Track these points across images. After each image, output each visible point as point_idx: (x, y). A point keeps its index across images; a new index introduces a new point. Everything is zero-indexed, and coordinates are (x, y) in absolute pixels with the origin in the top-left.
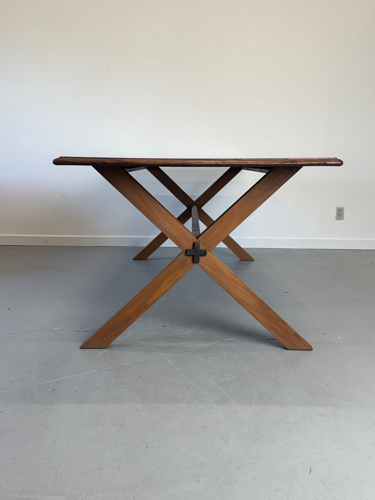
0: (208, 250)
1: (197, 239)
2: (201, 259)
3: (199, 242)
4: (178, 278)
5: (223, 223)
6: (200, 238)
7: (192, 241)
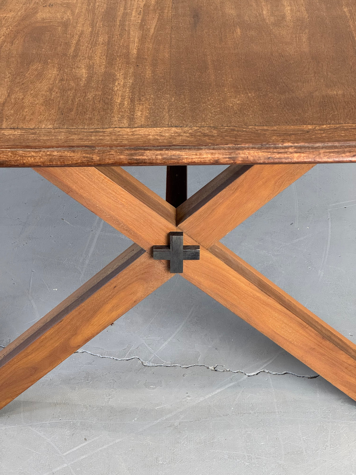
0: (204, 247)
1: (177, 225)
2: (187, 264)
3: (181, 234)
4: (134, 299)
5: (237, 194)
6: (183, 225)
7: (165, 229)
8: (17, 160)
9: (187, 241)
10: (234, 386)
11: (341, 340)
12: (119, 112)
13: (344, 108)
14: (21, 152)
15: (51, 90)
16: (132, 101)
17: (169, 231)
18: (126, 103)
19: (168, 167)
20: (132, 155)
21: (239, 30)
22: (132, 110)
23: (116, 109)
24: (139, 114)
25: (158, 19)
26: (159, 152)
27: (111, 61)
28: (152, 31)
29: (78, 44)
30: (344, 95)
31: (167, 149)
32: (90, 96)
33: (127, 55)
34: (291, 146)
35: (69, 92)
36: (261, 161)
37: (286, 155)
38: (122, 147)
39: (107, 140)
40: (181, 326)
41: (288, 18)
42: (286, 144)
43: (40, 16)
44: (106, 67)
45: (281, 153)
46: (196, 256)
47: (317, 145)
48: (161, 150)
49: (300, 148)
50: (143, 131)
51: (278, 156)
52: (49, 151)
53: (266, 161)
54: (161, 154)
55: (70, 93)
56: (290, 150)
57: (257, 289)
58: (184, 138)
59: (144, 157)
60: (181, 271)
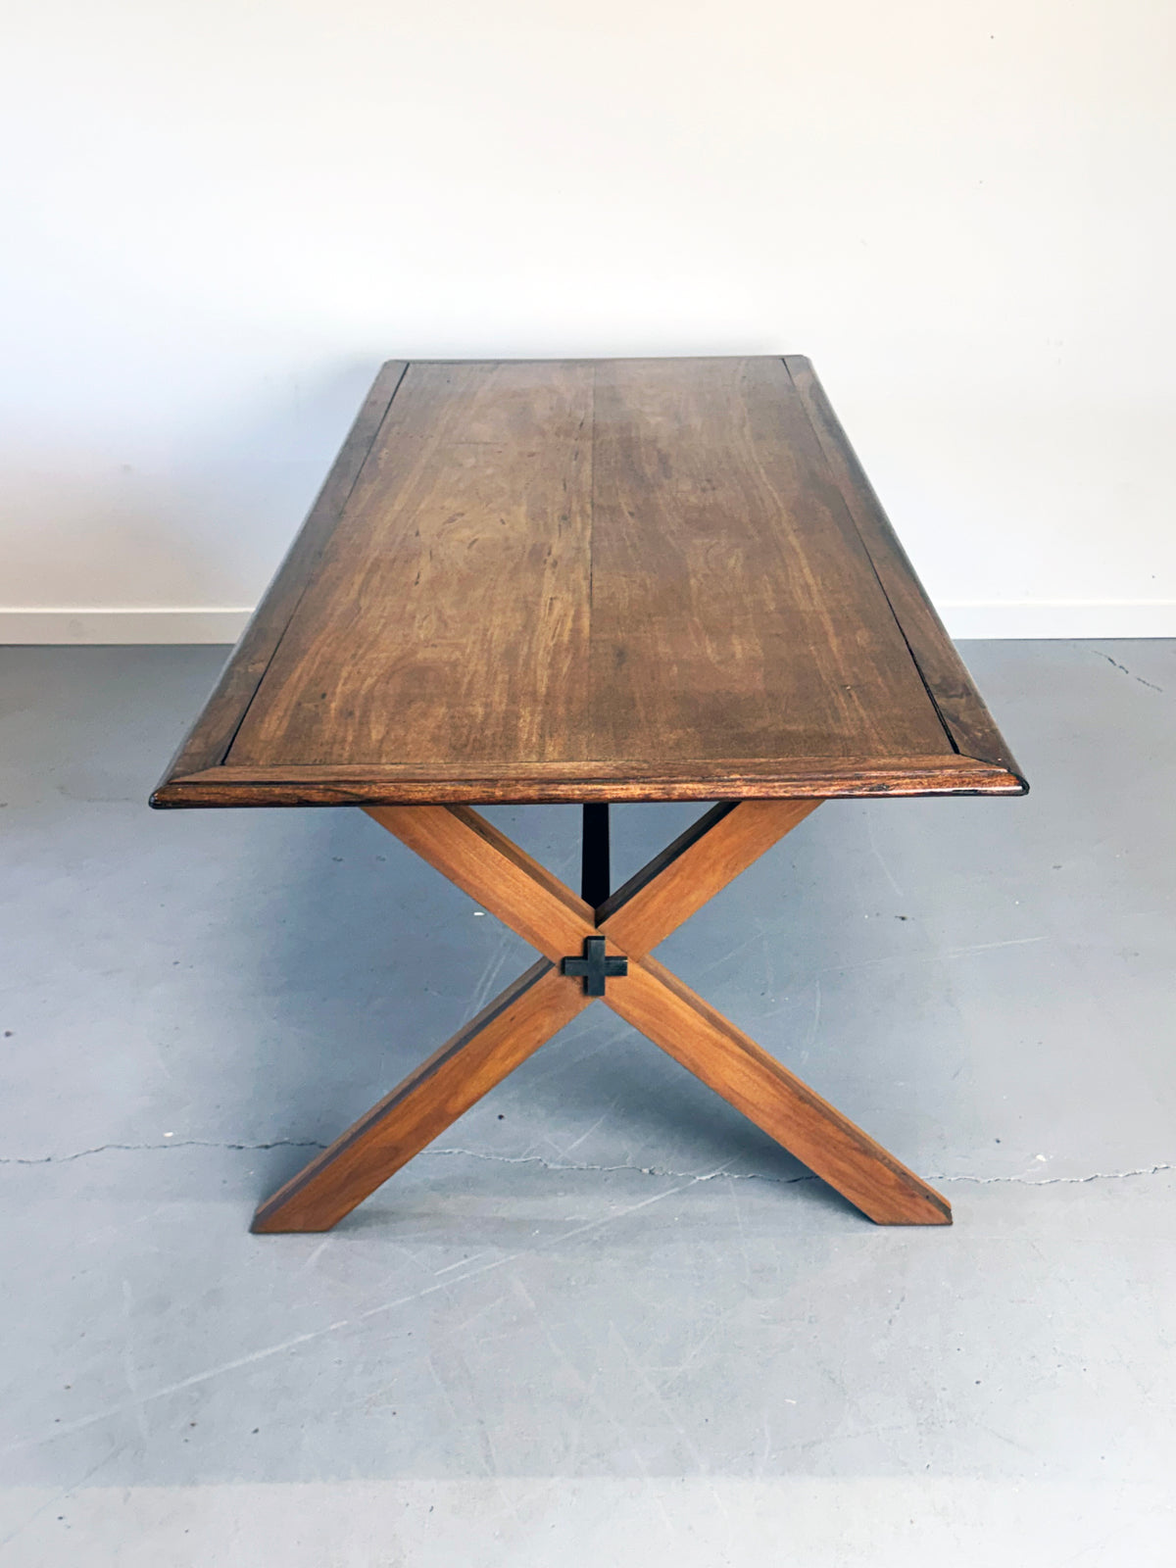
0: (632, 958)
1: (596, 926)
2: (611, 983)
3: (603, 938)
4: (539, 1037)
5: (677, 880)
6: (605, 925)
7: (582, 933)
8: (401, 796)
9: (611, 950)
10: (680, 1192)
11: (823, 1105)
12: (525, 748)
13: (805, 742)
14: (405, 786)
15: (439, 727)
16: (542, 736)
17: (586, 936)
18: (534, 739)
19: (585, 805)
20: (543, 790)
21: (675, 668)
22: (543, 747)
23: (521, 745)
24: (551, 749)
25: (573, 658)
26: (576, 786)
27: (513, 699)
28: (565, 670)
29: (470, 683)
30: (805, 731)
31: (586, 783)
32: (488, 732)
33: (534, 693)
34: (739, 779)
35: (462, 729)
36: (703, 796)
37: (733, 789)
38: (531, 781)
39: (512, 773)
40: (601, 1120)
41: (739, 656)
42: (732, 777)
43: (420, 656)
44: (507, 705)
45: (727, 786)
46: (621, 971)
47: (771, 777)
48: (578, 784)
49: (751, 780)
50: (555, 766)
51: (722, 790)
52: (440, 786)
53: (709, 796)
54: (580, 790)
55: (465, 731)
56: (738, 783)
57: (706, 1022)
58: (607, 771)
59: (558, 793)
60: (602, 993)
